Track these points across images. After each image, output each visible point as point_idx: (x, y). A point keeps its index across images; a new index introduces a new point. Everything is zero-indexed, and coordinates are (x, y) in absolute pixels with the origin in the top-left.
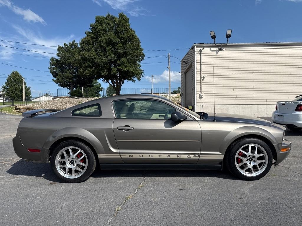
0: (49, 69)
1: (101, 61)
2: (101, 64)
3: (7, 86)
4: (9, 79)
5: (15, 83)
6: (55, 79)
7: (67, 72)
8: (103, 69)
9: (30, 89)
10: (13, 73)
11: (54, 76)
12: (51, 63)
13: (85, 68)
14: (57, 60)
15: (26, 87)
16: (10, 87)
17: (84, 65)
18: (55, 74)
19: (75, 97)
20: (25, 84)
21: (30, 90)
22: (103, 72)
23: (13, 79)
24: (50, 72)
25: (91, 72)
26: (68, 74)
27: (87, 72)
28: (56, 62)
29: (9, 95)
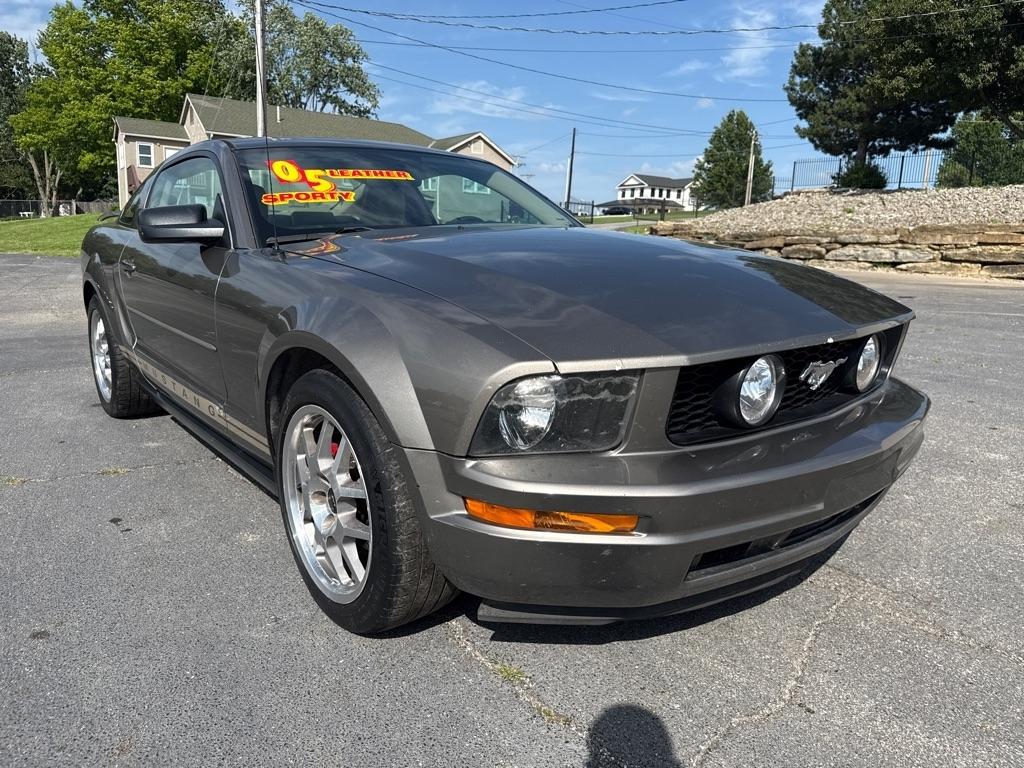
0: (786, 89)
1: (967, 26)
2: (961, 41)
3: (708, 162)
4: (717, 137)
5: (729, 152)
6: (804, 124)
7: (850, 93)
8: (970, 63)
9: (771, 169)
10: (730, 117)
11: (801, 116)
12: (794, 67)
13: (894, 69)
14: (817, 53)
15: (758, 162)
16: (716, 165)
17: (891, 56)
18: (805, 108)
19: (851, 191)
20: (758, 152)
21: (771, 173)
22: (971, 75)
23: (728, 137)
24: (789, 103)
25: (917, 81)
26: (850, 102)
27: (899, 82)
28: (814, 61)
29: (710, 191)
